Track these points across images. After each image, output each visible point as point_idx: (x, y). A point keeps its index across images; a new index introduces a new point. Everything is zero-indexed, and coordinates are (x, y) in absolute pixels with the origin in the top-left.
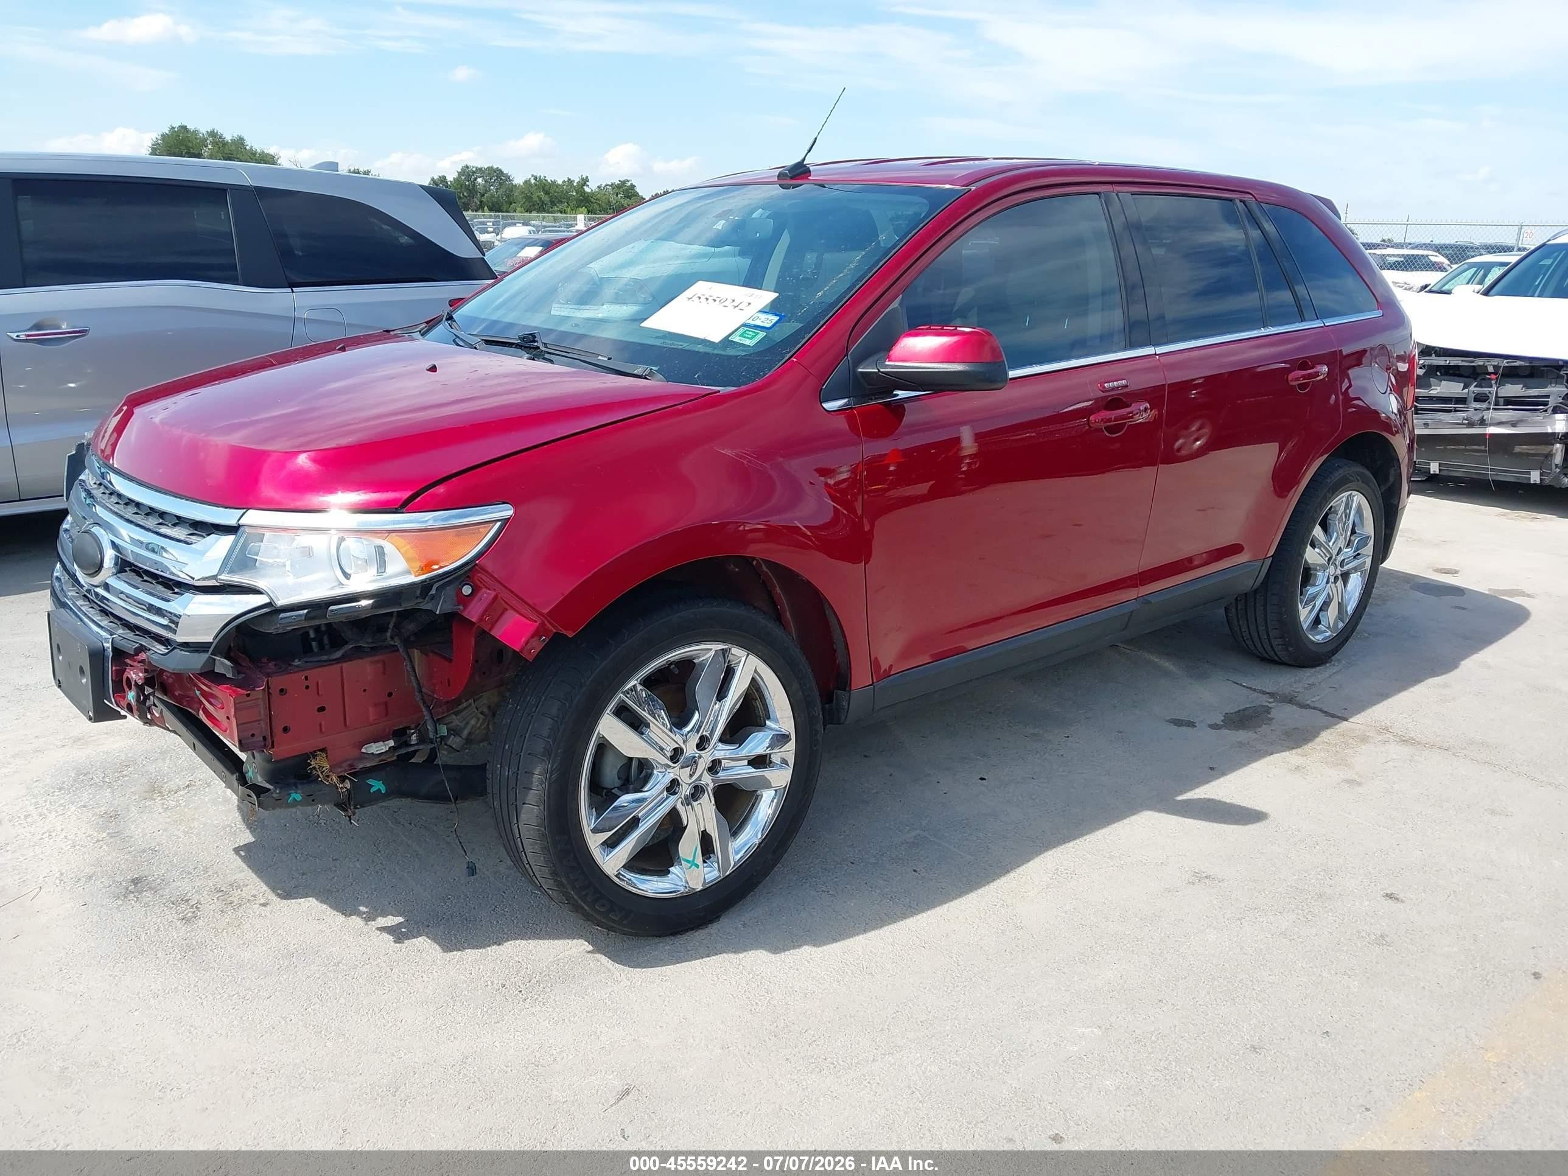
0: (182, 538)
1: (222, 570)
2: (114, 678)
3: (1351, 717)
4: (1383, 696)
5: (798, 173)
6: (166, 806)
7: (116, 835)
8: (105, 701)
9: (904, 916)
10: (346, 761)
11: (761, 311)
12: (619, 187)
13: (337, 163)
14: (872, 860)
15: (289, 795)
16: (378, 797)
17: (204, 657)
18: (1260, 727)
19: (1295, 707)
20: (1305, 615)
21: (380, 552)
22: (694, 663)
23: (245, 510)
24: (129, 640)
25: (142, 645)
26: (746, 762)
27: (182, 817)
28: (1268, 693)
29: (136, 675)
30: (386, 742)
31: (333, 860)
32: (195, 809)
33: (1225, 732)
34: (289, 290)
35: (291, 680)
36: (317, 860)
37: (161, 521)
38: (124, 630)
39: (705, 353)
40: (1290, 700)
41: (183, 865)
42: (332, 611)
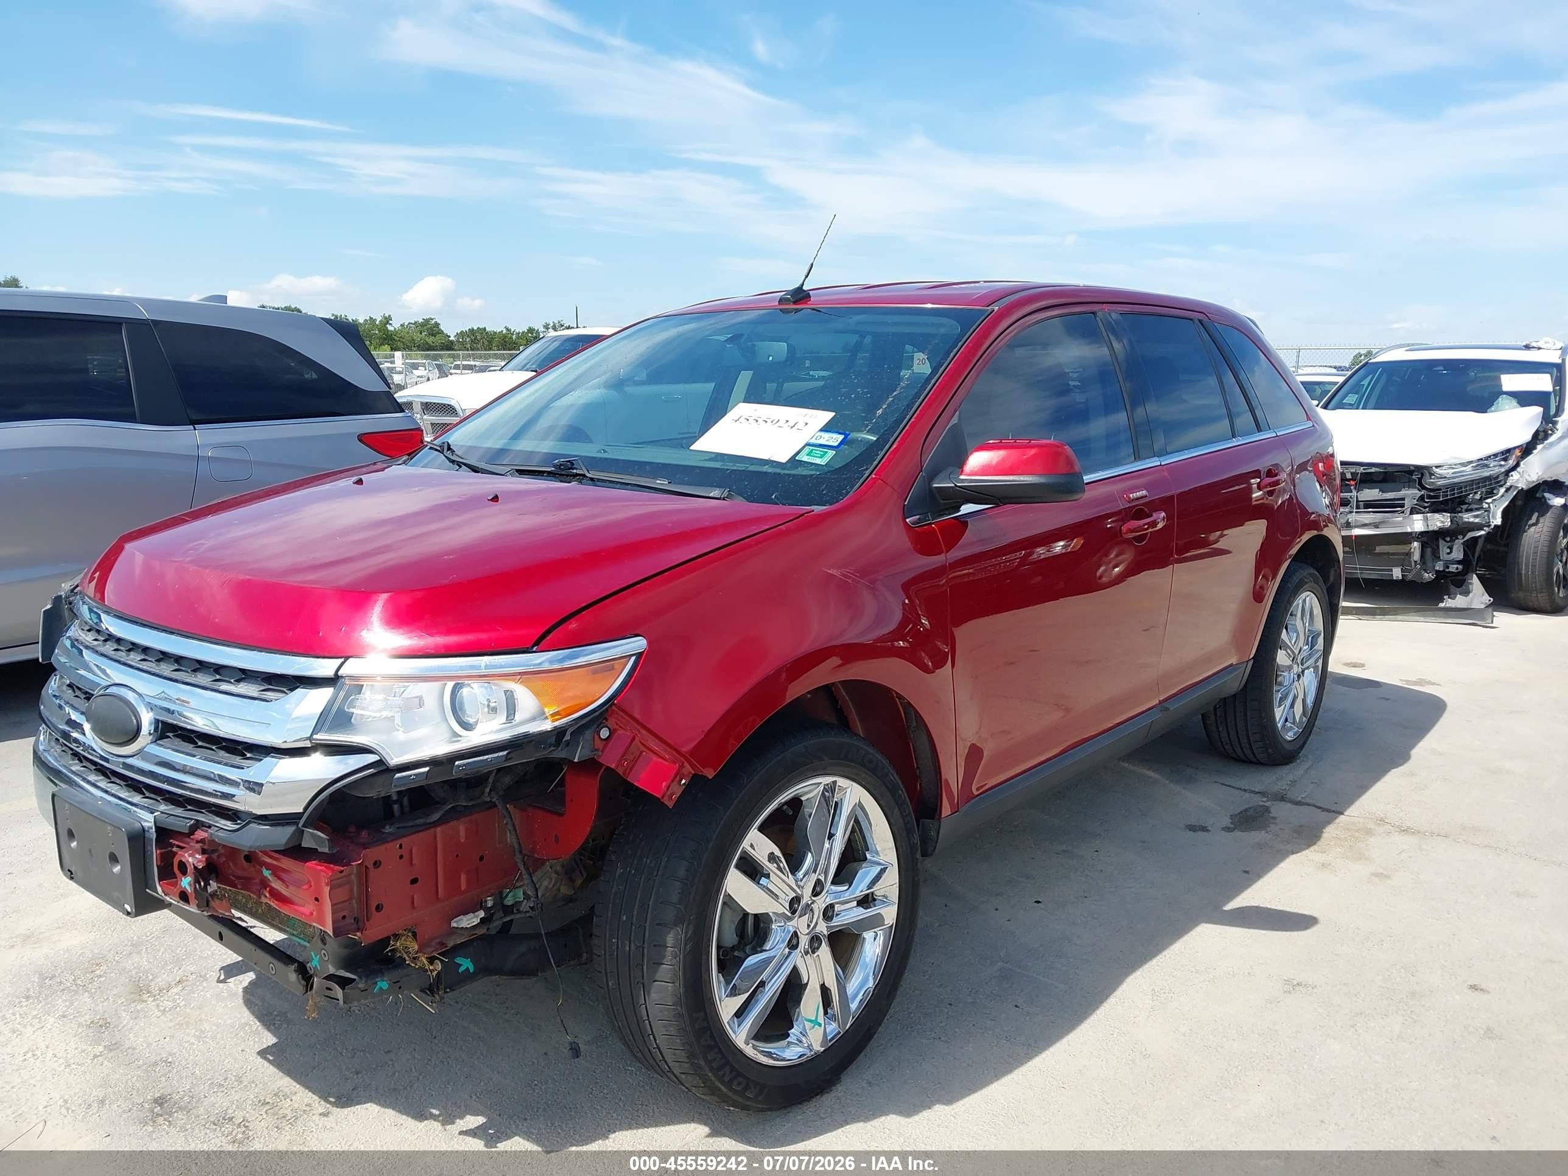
0: (255, 695)
1: (319, 727)
2: (159, 864)
3: (1345, 810)
4: (1362, 789)
5: (800, 296)
6: (162, 1008)
7: (115, 1047)
8: (147, 890)
9: (1029, 1057)
10: (435, 938)
11: (821, 430)
12: (422, 325)
13: (226, 297)
14: (970, 1000)
15: (376, 983)
16: (468, 977)
17: (291, 829)
18: (1269, 827)
19: (1290, 805)
20: (1279, 713)
21: (510, 697)
22: (802, 801)
23: (343, 660)
24: (179, 818)
25: (197, 821)
26: (855, 903)
27: (187, 1019)
28: (1259, 793)
29: (194, 859)
30: (476, 914)
31: (385, 1052)
32: (200, 1009)
33: (1238, 834)
34: (191, 427)
35: (386, 852)
36: (367, 1054)
37: (218, 677)
38: (166, 805)
39: (775, 473)
40: (1282, 798)
41: (209, 1077)
42: (459, 766)
